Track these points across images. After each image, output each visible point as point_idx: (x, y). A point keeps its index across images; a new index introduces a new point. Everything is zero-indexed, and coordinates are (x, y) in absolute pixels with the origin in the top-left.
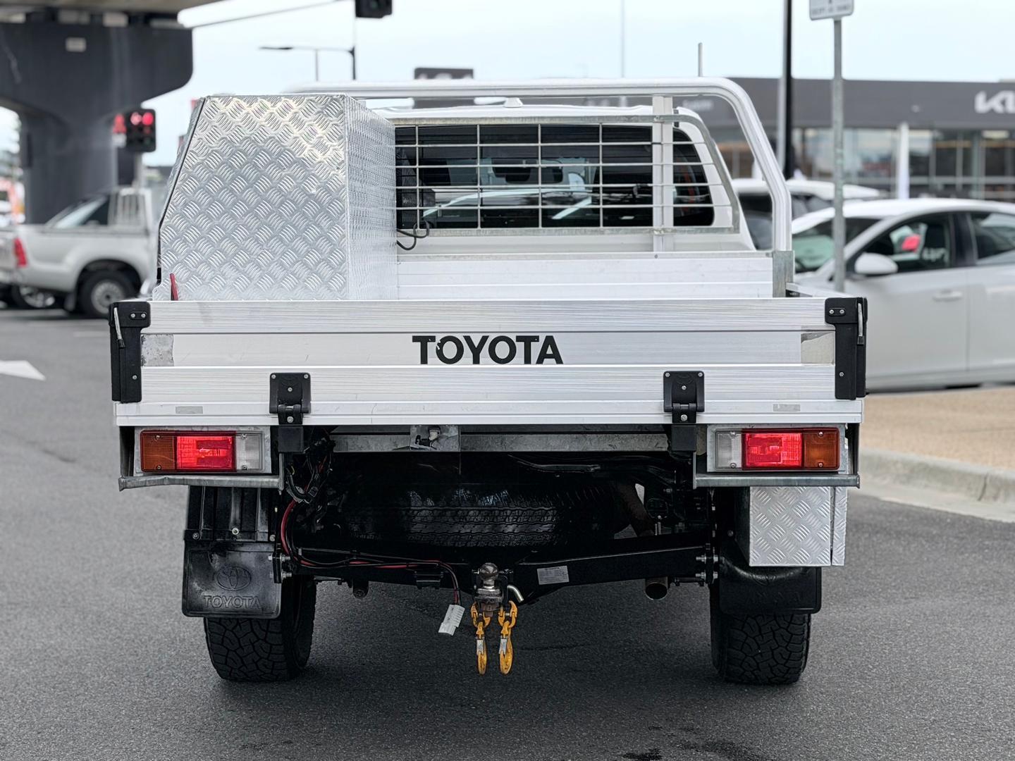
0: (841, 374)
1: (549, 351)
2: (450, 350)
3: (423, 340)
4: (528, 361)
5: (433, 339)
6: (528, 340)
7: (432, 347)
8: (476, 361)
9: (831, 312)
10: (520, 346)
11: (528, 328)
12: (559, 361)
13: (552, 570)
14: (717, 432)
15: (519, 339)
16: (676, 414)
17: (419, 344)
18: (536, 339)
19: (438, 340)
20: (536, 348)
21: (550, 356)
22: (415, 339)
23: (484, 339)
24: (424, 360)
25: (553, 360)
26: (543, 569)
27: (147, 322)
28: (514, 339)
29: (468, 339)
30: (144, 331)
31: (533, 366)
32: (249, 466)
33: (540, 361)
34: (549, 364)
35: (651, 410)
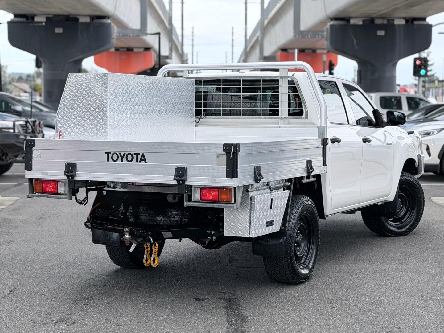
0: (228, 170)
1: (143, 159)
2: (115, 157)
3: (108, 154)
4: (137, 161)
5: (110, 153)
6: (137, 155)
7: (110, 156)
8: (122, 161)
9: (225, 148)
10: (135, 156)
11: (137, 151)
12: (146, 162)
13: (167, 233)
14: (194, 188)
15: (134, 154)
16: (178, 181)
17: (106, 155)
18: (139, 154)
19: (112, 154)
20: (139, 157)
21: (143, 160)
22: (106, 153)
23: (125, 154)
24: (108, 160)
25: (144, 162)
26: (164, 232)
27: (34, 145)
28: (133, 154)
29: (120, 153)
30: (33, 148)
31: (138, 163)
32: (63, 192)
33: (140, 162)
34: (143, 162)
35: (170, 180)
